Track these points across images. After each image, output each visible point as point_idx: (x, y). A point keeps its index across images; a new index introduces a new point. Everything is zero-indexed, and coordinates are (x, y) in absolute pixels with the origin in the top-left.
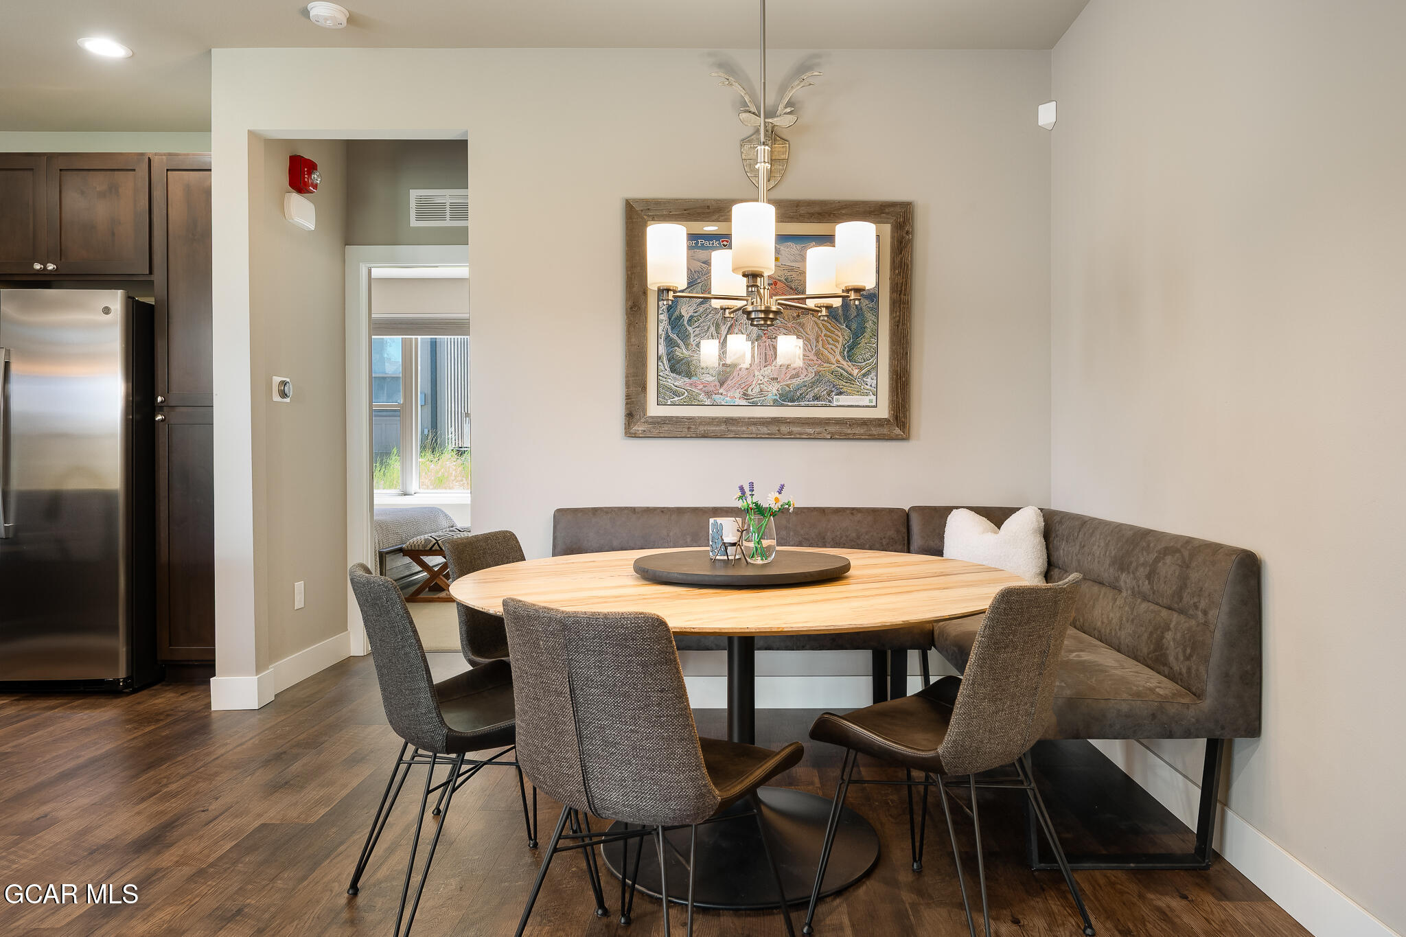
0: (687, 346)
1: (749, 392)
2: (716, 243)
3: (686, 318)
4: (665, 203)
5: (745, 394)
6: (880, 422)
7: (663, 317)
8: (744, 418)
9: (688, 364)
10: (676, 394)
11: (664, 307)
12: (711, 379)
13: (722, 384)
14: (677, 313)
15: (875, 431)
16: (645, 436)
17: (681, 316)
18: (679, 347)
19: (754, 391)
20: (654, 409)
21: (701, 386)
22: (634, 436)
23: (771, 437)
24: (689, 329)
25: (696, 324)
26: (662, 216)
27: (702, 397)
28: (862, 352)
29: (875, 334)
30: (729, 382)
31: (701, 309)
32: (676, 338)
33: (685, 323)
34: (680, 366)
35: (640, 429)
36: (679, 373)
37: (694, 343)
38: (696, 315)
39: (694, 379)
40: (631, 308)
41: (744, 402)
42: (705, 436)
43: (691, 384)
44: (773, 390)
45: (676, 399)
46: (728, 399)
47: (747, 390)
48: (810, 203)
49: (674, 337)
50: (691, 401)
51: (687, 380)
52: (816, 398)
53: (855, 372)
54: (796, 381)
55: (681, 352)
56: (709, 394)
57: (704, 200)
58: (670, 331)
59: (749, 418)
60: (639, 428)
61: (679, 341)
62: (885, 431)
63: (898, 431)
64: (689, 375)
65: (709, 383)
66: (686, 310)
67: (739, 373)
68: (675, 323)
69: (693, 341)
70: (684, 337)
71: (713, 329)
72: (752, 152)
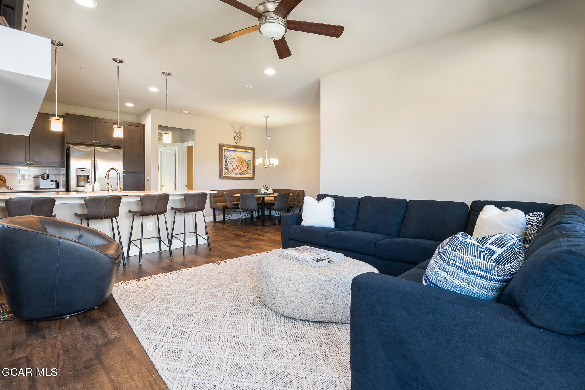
1: (236, 173)
2: (232, 151)
4: (225, 145)
6: (251, 178)
7: (225, 161)
9: (228, 168)
12: (231, 171)
15: (251, 179)
20: (224, 175)
22: (221, 179)
23: (239, 179)
24: (228, 163)
27: (230, 173)
28: (249, 168)
29: (251, 165)
31: (230, 161)
34: (227, 169)
40: (221, 160)
42: (230, 179)
44: (239, 173)
45: (226, 174)
46: (233, 174)
48: (244, 147)
50: (228, 174)
51: (228, 171)
52: (244, 174)
53: (248, 170)
54: (241, 172)
55: (227, 167)
57: (231, 145)
58: (225, 164)
59: (236, 177)
60: (222, 178)
62: (252, 179)
63: (253, 179)
66: (228, 161)
67: (234, 170)
68: (226, 162)
69: (228, 165)
70: (227, 165)
71: (231, 164)
72: (236, 138)
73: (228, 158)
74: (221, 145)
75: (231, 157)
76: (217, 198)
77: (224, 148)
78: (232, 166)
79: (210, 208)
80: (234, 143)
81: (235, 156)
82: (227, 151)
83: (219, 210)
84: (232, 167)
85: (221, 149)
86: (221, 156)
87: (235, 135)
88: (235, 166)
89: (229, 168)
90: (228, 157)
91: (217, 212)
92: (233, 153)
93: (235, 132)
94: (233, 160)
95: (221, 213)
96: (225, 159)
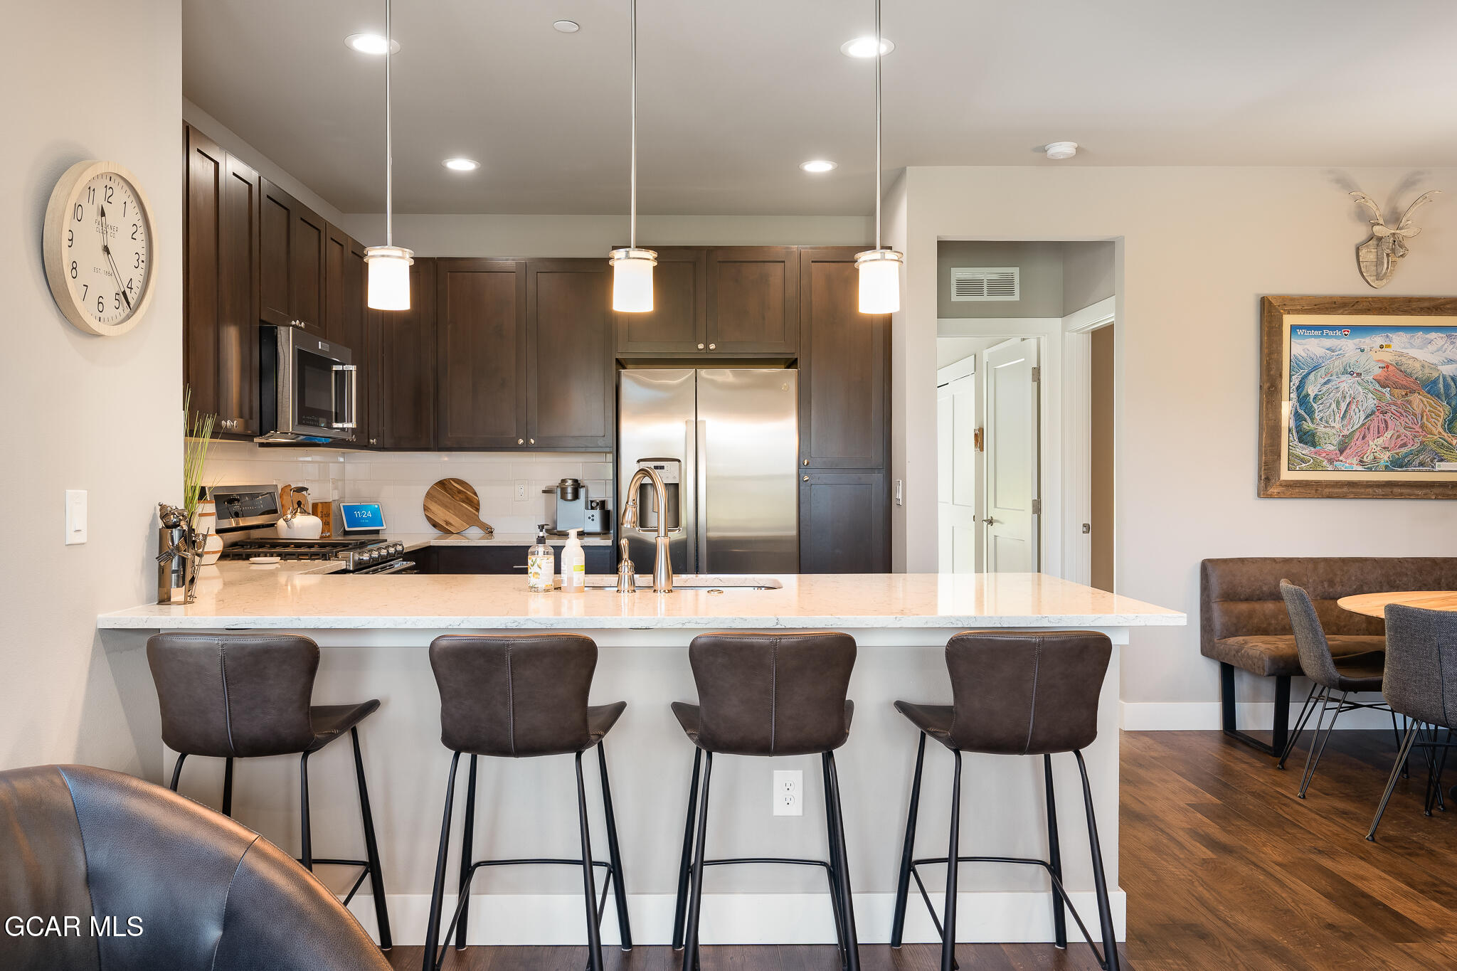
0: (1312, 419)
1: (1365, 459)
2: (1338, 333)
3: (1312, 397)
4: (1298, 300)
5: (1361, 461)
7: (1295, 396)
8: (1363, 481)
9: (1313, 435)
10: (1303, 461)
11: (1294, 387)
12: (1332, 448)
13: (1342, 452)
14: (1304, 392)
16: (1280, 496)
17: (1309, 395)
18: (1306, 421)
19: (1368, 458)
20: (1286, 475)
21: (1324, 455)
22: (1271, 497)
23: (1385, 497)
24: (1315, 405)
25: (1320, 402)
26: (1296, 310)
27: (1325, 463)
30: (1347, 451)
31: (1324, 389)
32: (1304, 414)
33: (1311, 400)
34: (1307, 438)
35: (1276, 491)
36: (1306, 444)
37: (1318, 418)
38: (1320, 393)
39: (1318, 448)
40: (1269, 388)
41: (1360, 468)
42: (1330, 497)
43: (1316, 453)
44: (1386, 458)
45: (1304, 465)
46: (1347, 465)
47: (1363, 458)
48: (1422, 299)
49: (1302, 412)
50: (1316, 467)
51: (1312, 449)
52: (1421, 465)
53: (1454, 442)
54: (1405, 450)
55: (1308, 425)
56: (1331, 461)
57: (1331, 297)
58: (1298, 408)
59: (1367, 482)
60: (1274, 490)
61: (1306, 416)
64: (1314, 445)
65: (1331, 452)
66: (1312, 390)
67: (1356, 443)
68: (1303, 400)
69: (1317, 416)
70: (1310, 412)
71: (1334, 406)
72: (1368, 255)
73: (1312, 377)
74: (1270, 303)
75: (1338, 365)
76: (1243, 607)
77: (1289, 320)
78: (1337, 418)
79: (1204, 653)
80: (1355, 287)
81: (1363, 358)
82: (1308, 333)
83: (1253, 672)
84: (1337, 425)
85: (1271, 328)
86: (1268, 364)
87: (1361, 233)
88: (1358, 418)
89: (1321, 429)
90: (1315, 368)
91: (1242, 684)
92: (1349, 345)
93: (1363, 215)
94: (1347, 383)
95: (1269, 688)
96: (1296, 381)
